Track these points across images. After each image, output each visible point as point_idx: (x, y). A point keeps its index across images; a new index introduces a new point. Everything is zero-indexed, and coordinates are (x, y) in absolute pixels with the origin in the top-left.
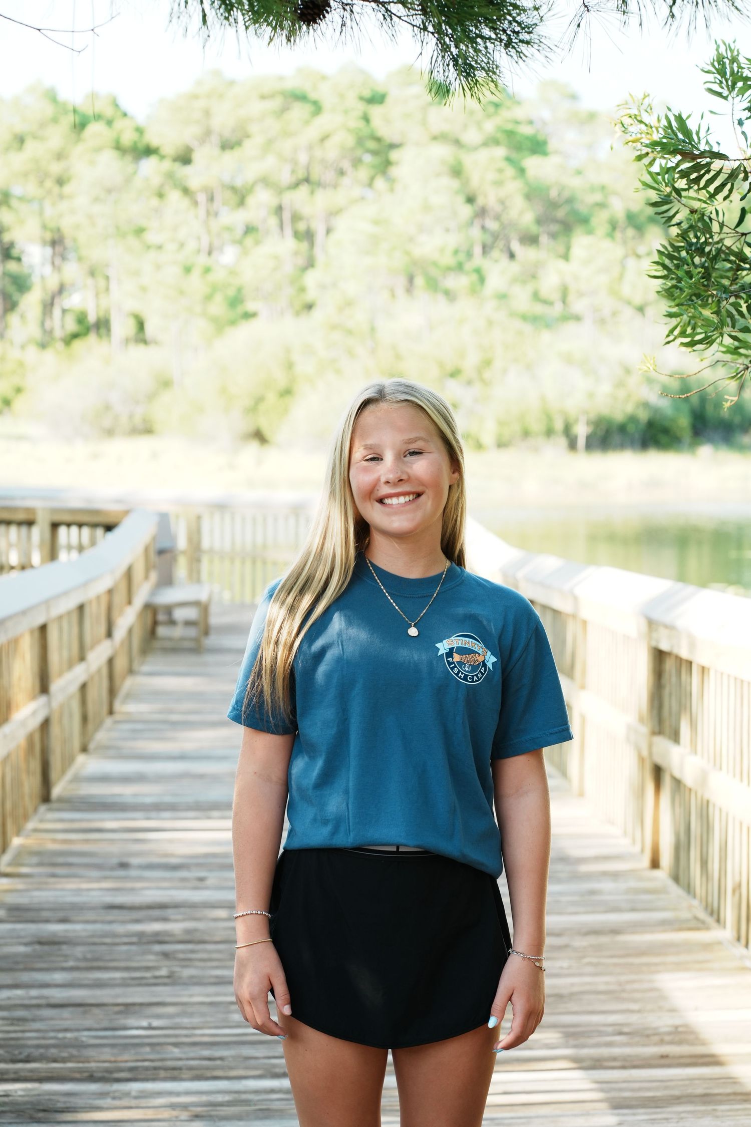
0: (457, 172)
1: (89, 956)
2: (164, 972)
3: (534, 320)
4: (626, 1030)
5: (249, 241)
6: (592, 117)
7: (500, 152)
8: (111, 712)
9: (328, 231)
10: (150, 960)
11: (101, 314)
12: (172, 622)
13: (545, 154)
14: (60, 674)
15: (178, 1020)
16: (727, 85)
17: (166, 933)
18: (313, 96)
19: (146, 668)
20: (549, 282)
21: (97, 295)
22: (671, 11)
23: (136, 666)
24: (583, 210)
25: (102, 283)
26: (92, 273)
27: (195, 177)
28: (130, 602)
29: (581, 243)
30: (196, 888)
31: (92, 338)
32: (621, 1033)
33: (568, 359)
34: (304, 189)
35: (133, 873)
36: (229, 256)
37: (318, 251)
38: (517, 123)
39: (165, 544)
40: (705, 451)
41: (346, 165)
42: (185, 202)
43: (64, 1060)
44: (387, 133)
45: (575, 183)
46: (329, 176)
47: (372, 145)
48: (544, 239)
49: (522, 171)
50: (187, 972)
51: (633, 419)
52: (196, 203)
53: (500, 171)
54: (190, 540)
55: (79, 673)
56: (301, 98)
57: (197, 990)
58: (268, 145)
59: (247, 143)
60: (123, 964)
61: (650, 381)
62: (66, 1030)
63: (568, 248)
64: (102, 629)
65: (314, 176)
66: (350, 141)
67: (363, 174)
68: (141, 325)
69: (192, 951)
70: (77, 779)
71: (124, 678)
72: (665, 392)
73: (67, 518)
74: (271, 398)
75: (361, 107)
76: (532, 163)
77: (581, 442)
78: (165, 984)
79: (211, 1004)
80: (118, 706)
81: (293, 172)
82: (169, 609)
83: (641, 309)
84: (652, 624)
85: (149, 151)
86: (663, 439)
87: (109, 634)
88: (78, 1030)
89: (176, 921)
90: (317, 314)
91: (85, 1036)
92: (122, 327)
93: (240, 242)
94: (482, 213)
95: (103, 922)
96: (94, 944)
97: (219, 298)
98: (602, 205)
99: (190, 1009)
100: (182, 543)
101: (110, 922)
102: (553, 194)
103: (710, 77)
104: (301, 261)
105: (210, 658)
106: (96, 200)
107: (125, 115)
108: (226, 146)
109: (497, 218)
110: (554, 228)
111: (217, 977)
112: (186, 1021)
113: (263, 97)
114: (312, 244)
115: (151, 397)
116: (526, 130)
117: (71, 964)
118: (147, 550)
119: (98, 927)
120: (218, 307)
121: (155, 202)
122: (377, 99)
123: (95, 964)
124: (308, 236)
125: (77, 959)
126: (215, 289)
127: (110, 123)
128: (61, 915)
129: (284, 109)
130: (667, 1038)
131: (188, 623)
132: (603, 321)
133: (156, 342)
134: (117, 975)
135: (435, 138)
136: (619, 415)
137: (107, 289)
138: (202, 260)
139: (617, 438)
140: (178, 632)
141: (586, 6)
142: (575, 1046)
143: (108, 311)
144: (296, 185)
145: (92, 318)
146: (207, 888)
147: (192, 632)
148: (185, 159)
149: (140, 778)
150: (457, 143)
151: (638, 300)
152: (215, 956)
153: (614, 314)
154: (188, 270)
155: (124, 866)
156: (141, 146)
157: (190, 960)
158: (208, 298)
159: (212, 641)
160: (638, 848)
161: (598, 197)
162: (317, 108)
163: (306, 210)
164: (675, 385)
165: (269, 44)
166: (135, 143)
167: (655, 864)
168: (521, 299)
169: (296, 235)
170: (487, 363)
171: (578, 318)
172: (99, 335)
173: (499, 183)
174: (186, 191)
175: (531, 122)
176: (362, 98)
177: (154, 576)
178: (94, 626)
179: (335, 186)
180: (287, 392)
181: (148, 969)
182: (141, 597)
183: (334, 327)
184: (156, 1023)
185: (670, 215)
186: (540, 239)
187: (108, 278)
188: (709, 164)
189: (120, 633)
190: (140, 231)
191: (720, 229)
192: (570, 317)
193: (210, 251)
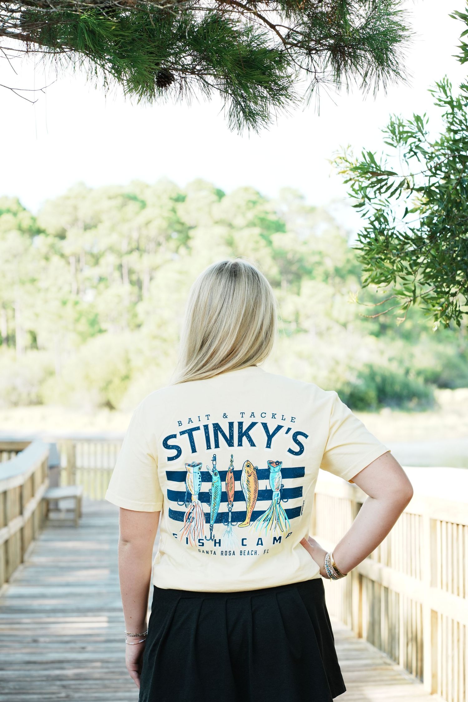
0: (230, 243)
1: (17, 687)
2: (63, 695)
3: (280, 332)
5: (102, 286)
6: (312, 210)
7: (257, 231)
8: (22, 562)
9: (151, 279)
10: (54, 689)
11: (10, 332)
12: (58, 510)
13: (284, 232)
16: (396, 140)
17: (63, 675)
18: (141, 197)
19: (43, 537)
20: (288, 310)
21: (7, 321)
22: (364, 80)
23: (37, 535)
24: (308, 266)
25: (10, 312)
26: (4, 307)
27: (68, 246)
28: (33, 495)
29: (307, 285)
30: (80, 652)
31: (4, 347)
33: (300, 356)
34: (136, 254)
35: (41, 645)
36: (89, 296)
37: (145, 291)
38: (267, 213)
39: (53, 462)
40: (386, 412)
41: (162, 239)
42: (62, 262)
44: (187, 220)
45: (303, 250)
46: (152, 246)
47: (178, 227)
48: (284, 284)
49: (270, 243)
50: (77, 695)
52: (69, 263)
53: (257, 242)
54: (69, 461)
55: (4, 533)
56: (134, 198)
58: (113, 228)
59: (100, 227)
60: (38, 691)
61: (351, 369)
63: (299, 288)
64: (17, 509)
65: (142, 246)
66: (165, 224)
67: (172, 244)
68: (35, 339)
69: (80, 684)
71: (29, 543)
72: (360, 376)
74: (117, 381)
75: (171, 204)
76: (277, 238)
80: (26, 557)
81: (129, 243)
82: (56, 501)
83: (345, 325)
85: (39, 232)
86: (360, 404)
87: (21, 513)
89: (69, 669)
90: (144, 330)
92: (22, 340)
93: (95, 287)
95: (25, 670)
96: (20, 681)
97: (83, 321)
98: (319, 263)
100: (64, 463)
101: (29, 670)
102: (290, 256)
103: (387, 135)
104: (134, 298)
105: (82, 531)
106: (7, 261)
107: (24, 209)
108: (87, 228)
110: (291, 277)
111: (96, 697)
113: (110, 198)
114: (140, 288)
115: (41, 382)
116: (272, 218)
117: (6, 691)
118: (43, 465)
119: (22, 673)
120: (83, 326)
121: (43, 263)
122: (180, 199)
124: (139, 284)
125: (10, 689)
126: (81, 314)
127: (15, 214)
129: (124, 205)
131: (68, 511)
132: (320, 334)
133: (44, 349)
135: (217, 223)
137: (14, 317)
138: (73, 297)
140: (62, 516)
141: (317, 79)
143: (14, 331)
144: (131, 252)
145: (4, 335)
146: (87, 652)
147: (71, 516)
148: (62, 236)
149: (43, 596)
150: (230, 226)
151: (342, 320)
152: (94, 687)
153: (328, 329)
154: (64, 303)
155: (35, 641)
156: (34, 229)
157: (79, 689)
158: (77, 320)
159: (83, 521)
160: (349, 627)
161: (317, 258)
162: (144, 205)
163: (137, 267)
164: (366, 371)
165: (138, 103)
166: (31, 227)
167: (360, 636)
169: (132, 282)
171: (306, 331)
172: (8, 345)
173: (256, 250)
174: (62, 256)
175: (275, 213)
176: (171, 199)
177: (47, 482)
178: (13, 507)
179: (156, 252)
180: (126, 378)
181: (53, 693)
182: (40, 493)
183: (155, 337)
185: (364, 213)
186: (282, 284)
187: (14, 310)
188: (387, 179)
189: (28, 513)
190: (33, 281)
191: (393, 221)
192: (301, 330)
193: (78, 292)
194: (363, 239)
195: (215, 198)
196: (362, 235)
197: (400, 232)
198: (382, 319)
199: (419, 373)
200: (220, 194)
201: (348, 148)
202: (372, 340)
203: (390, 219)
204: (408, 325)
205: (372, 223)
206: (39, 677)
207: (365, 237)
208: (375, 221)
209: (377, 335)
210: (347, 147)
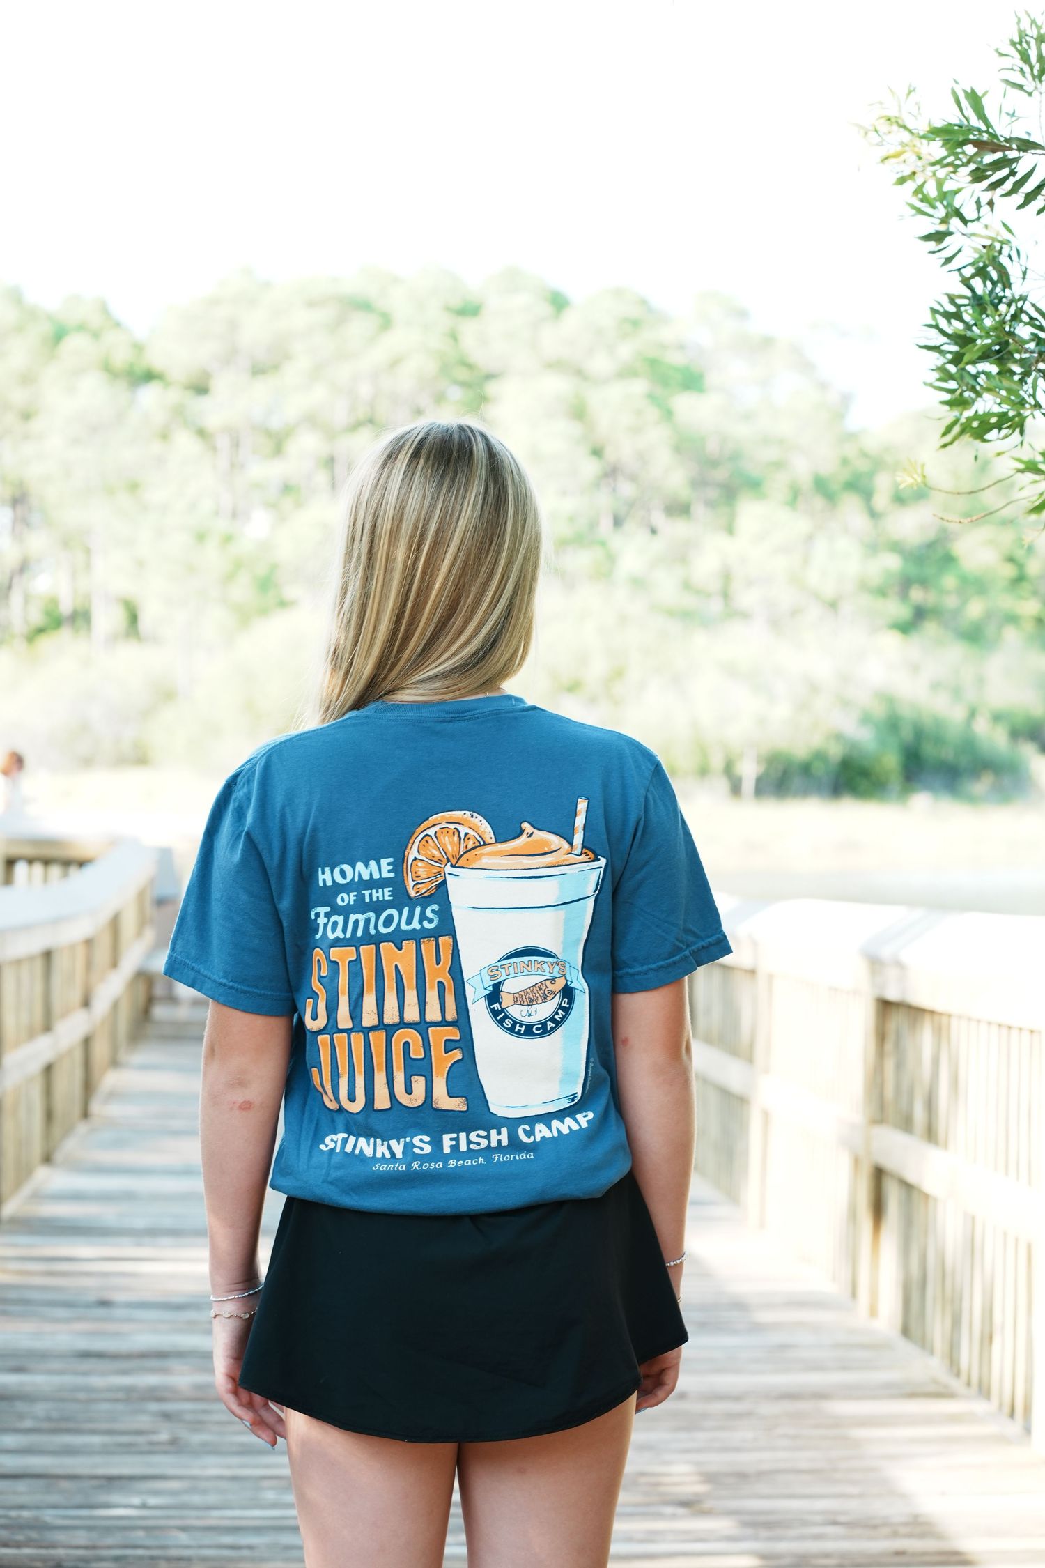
0: (579, 413)
1: (55, 1414)
2: (164, 1437)
3: (686, 616)
4: (842, 1518)
5: (287, 503)
6: (767, 343)
7: (639, 387)
8: (86, 1114)
10: (143, 1421)
11: (80, 602)
12: (172, 999)
13: (702, 390)
14: (17, 1044)
15: (186, 1498)
16: (1032, 75)
18: (380, 304)
19: (136, 1059)
20: (705, 566)
21: (73, 575)
23: (123, 1056)
24: (753, 470)
25: (80, 556)
26: (66, 543)
27: (213, 411)
28: (115, 964)
29: (750, 513)
31: (65, 634)
32: (835, 1523)
33: (731, 671)
34: (366, 434)
35: (118, 1313)
36: (259, 526)
38: (663, 347)
39: (166, 890)
40: (921, 801)
41: (425, 401)
42: (199, 447)
43: (18, 1545)
44: (482, 357)
45: (741, 432)
46: (402, 416)
47: (462, 374)
48: (699, 510)
49: (668, 414)
50: (197, 1438)
51: (820, 756)
52: (214, 449)
53: (640, 412)
55: (43, 1049)
56: (364, 306)
57: (211, 1460)
58: (316, 374)
59: (287, 368)
61: (845, 703)
62: (22, 1507)
63: (732, 518)
64: (77, 996)
65: (382, 416)
66: (431, 368)
68: (133, 618)
69: (205, 1412)
70: (38, 1196)
71: (105, 1072)
72: (866, 719)
73: (29, 851)
75: (447, 321)
76: (686, 405)
77: (748, 785)
78: (165, 1453)
79: (234, 1478)
80: (96, 1107)
81: (352, 408)
83: (833, 605)
84: (875, 963)
85: (149, 376)
86: (863, 784)
87: (86, 1003)
88: (38, 1507)
91: (48, 1516)
92: (107, 619)
93: (272, 506)
94: (612, 473)
95: (76, 1373)
96: (62, 1400)
97: (244, 579)
98: (779, 465)
99: (203, 1484)
101: (85, 1374)
102: (712, 447)
103: (1007, 62)
106: (76, 441)
107: (118, 325)
108: (258, 371)
109: (633, 478)
110: (713, 494)
111: (242, 1445)
112: (196, 1499)
113: (311, 304)
115: (147, 713)
116: (675, 359)
117: (28, 1424)
119: (68, 1379)
120: (242, 590)
121: (155, 445)
122: (470, 310)
123: (64, 1425)
125: (37, 1419)
126: (239, 565)
127: (96, 335)
128: (13, 1363)
129: (340, 321)
130: (903, 1530)
131: (197, 1002)
132: (775, 624)
133: (154, 639)
134: (96, 1440)
135: (549, 366)
136: (800, 749)
137: (88, 566)
138: (222, 525)
139: (797, 781)
140: (183, 1013)
142: (769, 1539)
143: (88, 598)
144: (355, 426)
145: (66, 608)
148: (201, 388)
150: (580, 373)
151: (829, 593)
153: (795, 612)
154: (201, 537)
155: (104, 1304)
156: (139, 369)
158: (229, 578)
161: (773, 453)
162: (387, 322)
164: (879, 711)
166: (131, 364)
167: (873, 1313)
168: (667, 587)
170: (618, 674)
171: (745, 616)
172: (75, 630)
173: (636, 430)
174: (202, 433)
175: (681, 347)
176: (448, 309)
177: (149, 934)
178: (66, 987)
181: (139, 1432)
182: (133, 959)
184: (152, 1501)
185: (949, 255)
186: (692, 508)
187: (88, 551)
188: (1016, 160)
189: (102, 1004)
190: (134, 487)
191: (1022, 276)
192: (734, 613)
193: (234, 515)
194: (943, 323)
195: (546, 309)
196: (941, 310)
197: (1037, 305)
198: (917, 595)
199: (997, 718)
200: (559, 303)
201: (908, 94)
202: (892, 642)
203: (1014, 271)
204: (975, 609)
205: (966, 282)
206: (110, 1389)
207: (948, 316)
208: (973, 276)
209: (906, 628)
210: (907, 92)
